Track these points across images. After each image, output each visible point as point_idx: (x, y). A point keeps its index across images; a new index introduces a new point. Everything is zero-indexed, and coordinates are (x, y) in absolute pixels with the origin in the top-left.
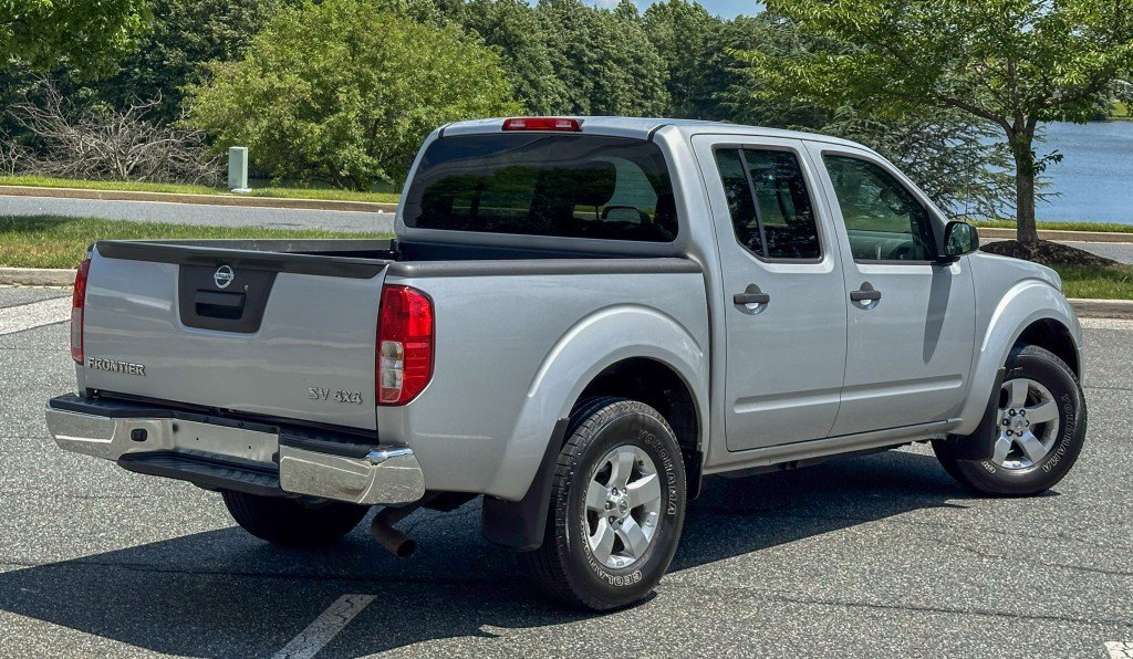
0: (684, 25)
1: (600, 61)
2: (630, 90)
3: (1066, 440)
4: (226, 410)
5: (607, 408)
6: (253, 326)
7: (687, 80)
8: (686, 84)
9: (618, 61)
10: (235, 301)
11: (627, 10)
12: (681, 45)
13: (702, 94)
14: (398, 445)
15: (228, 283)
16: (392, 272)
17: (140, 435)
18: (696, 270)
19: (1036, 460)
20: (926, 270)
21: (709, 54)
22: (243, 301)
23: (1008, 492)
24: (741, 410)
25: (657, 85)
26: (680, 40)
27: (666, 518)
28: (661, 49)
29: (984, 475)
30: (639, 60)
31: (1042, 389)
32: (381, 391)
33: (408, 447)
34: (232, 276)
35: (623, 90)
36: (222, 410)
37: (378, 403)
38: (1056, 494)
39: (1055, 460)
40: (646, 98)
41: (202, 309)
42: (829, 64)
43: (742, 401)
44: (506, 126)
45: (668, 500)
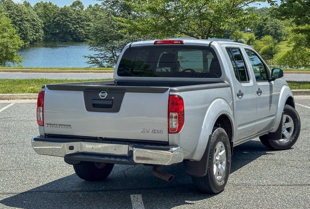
0: (48, 9)
1: (21, 21)
2: (32, 30)
3: (296, 132)
4: (101, 138)
5: (216, 130)
6: (117, 110)
7: (48, 27)
8: (48, 28)
9: (28, 21)
10: (110, 103)
11: (27, 5)
12: (46, 16)
13: (54, 31)
14: (176, 146)
15: (105, 97)
16: (171, 91)
17: (71, 148)
18: (228, 86)
19: (288, 139)
20: (267, 83)
21: (55, 18)
22: (113, 103)
23: (281, 149)
24: (239, 129)
25: (40, 28)
26: (46, 14)
27: (227, 163)
28: (40, 17)
29: (276, 144)
30: (34, 21)
31: (289, 117)
32: (170, 128)
33: (179, 146)
34: (107, 94)
35: (29, 30)
36: (100, 138)
37: (169, 133)
38: (293, 148)
39: (293, 138)
40: (37, 32)
41: (95, 106)
42: (145, 21)
43: (239, 126)
44: (155, 43)
45: (228, 157)
